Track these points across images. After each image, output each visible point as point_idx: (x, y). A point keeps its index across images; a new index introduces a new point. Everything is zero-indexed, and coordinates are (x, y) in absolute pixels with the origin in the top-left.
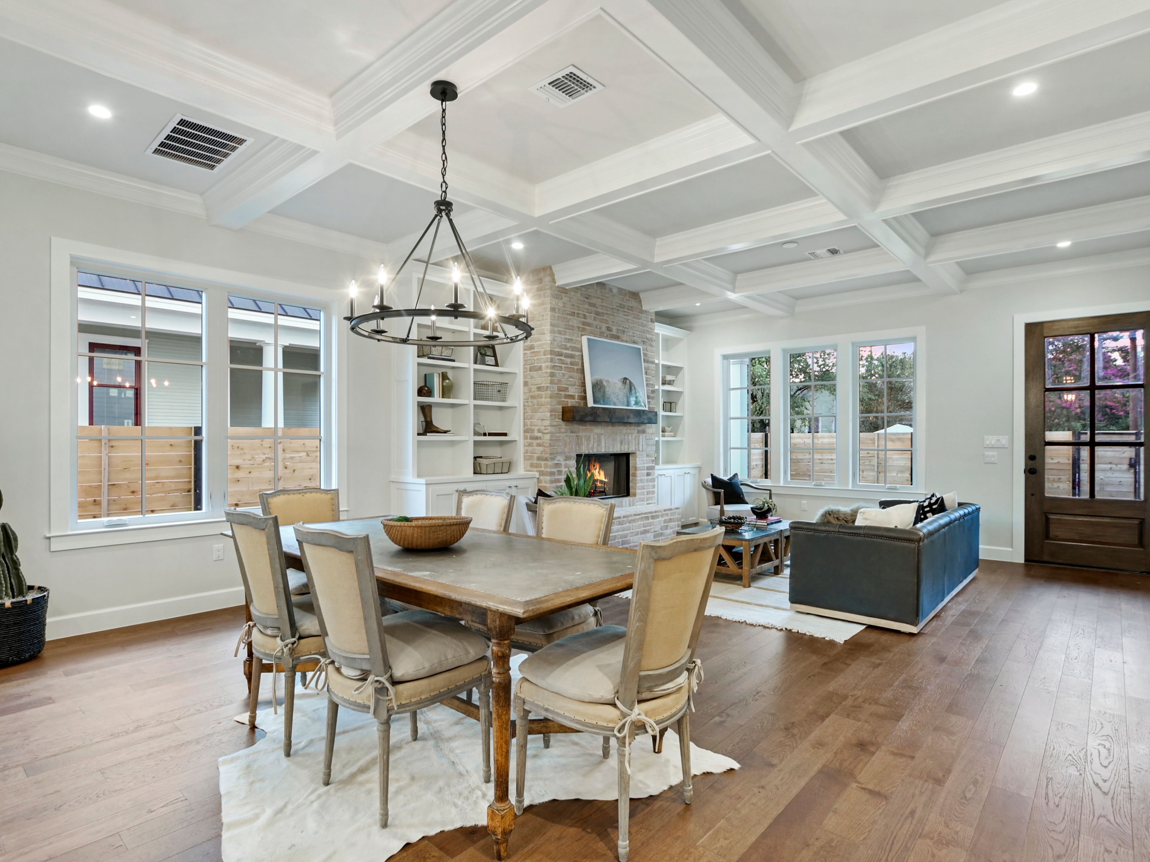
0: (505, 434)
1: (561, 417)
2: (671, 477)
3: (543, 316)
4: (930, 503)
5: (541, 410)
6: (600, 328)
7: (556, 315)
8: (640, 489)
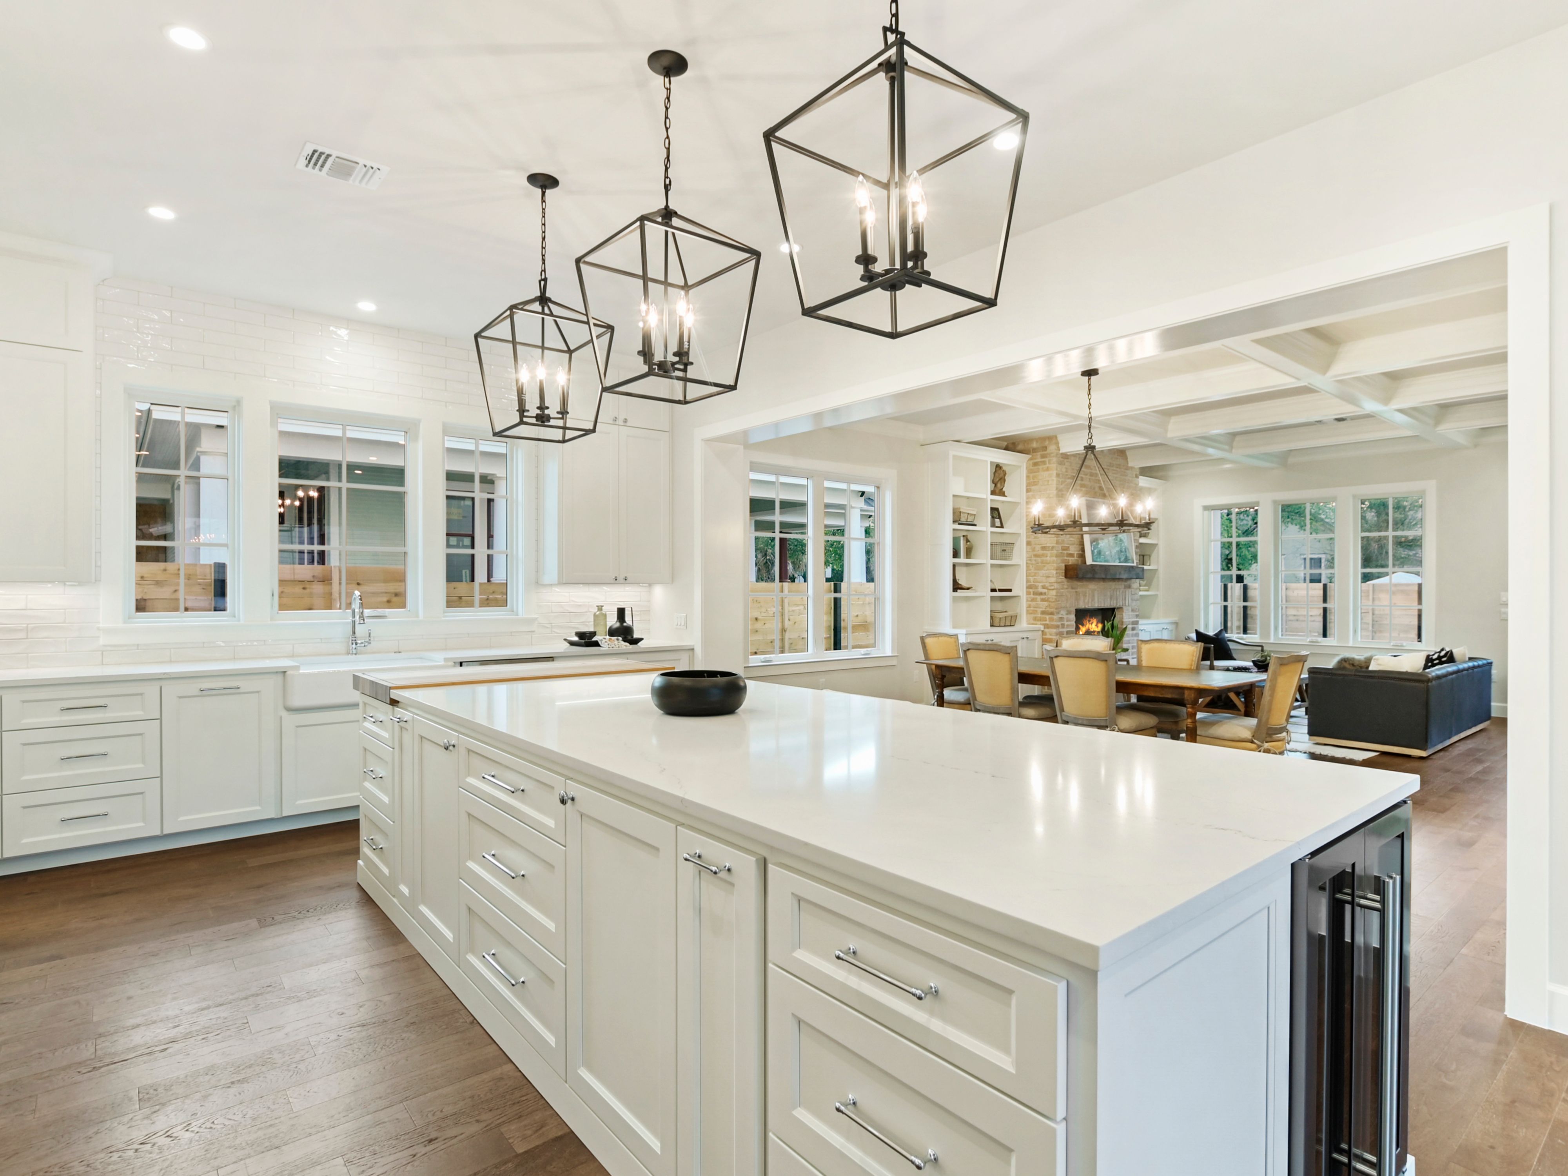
0: (1010, 590)
1: (1064, 574)
2: (1150, 632)
3: (1048, 481)
4: (1439, 656)
5: (1046, 568)
6: (1094, 489)
7: (1060, 480)
8: (1126, 643)
